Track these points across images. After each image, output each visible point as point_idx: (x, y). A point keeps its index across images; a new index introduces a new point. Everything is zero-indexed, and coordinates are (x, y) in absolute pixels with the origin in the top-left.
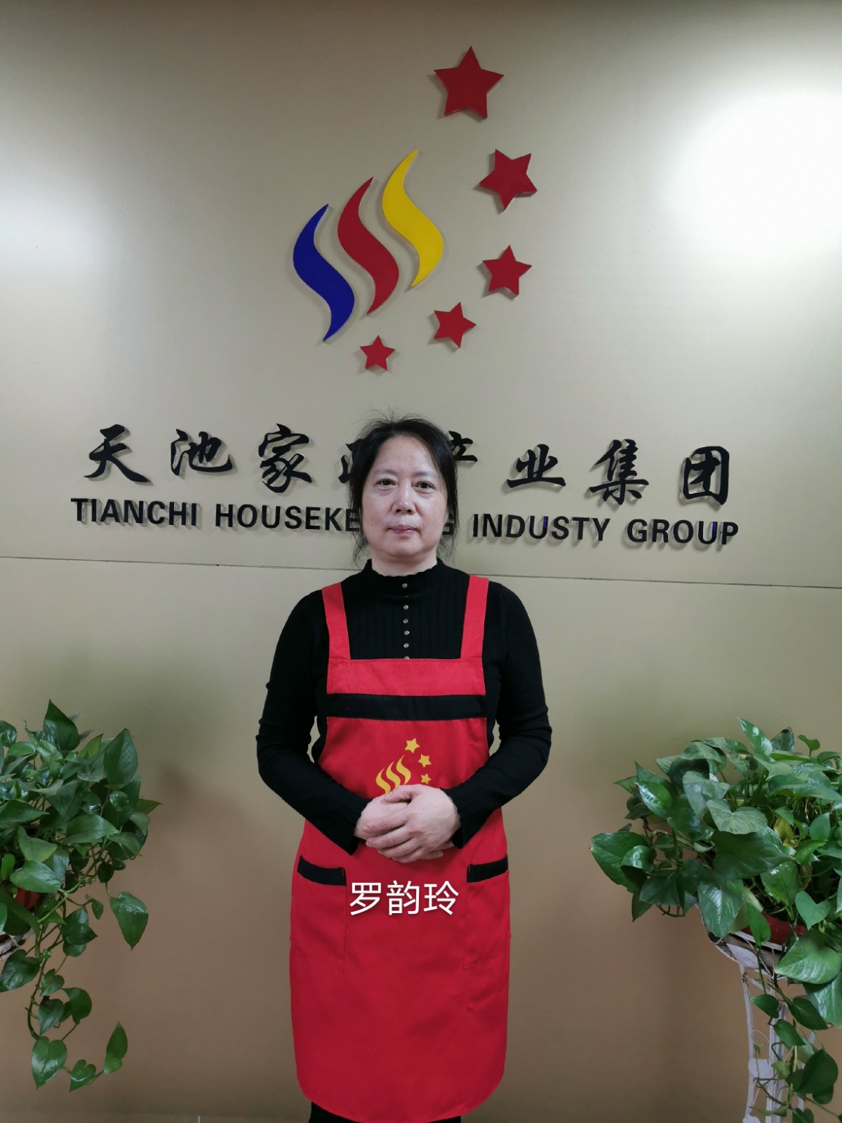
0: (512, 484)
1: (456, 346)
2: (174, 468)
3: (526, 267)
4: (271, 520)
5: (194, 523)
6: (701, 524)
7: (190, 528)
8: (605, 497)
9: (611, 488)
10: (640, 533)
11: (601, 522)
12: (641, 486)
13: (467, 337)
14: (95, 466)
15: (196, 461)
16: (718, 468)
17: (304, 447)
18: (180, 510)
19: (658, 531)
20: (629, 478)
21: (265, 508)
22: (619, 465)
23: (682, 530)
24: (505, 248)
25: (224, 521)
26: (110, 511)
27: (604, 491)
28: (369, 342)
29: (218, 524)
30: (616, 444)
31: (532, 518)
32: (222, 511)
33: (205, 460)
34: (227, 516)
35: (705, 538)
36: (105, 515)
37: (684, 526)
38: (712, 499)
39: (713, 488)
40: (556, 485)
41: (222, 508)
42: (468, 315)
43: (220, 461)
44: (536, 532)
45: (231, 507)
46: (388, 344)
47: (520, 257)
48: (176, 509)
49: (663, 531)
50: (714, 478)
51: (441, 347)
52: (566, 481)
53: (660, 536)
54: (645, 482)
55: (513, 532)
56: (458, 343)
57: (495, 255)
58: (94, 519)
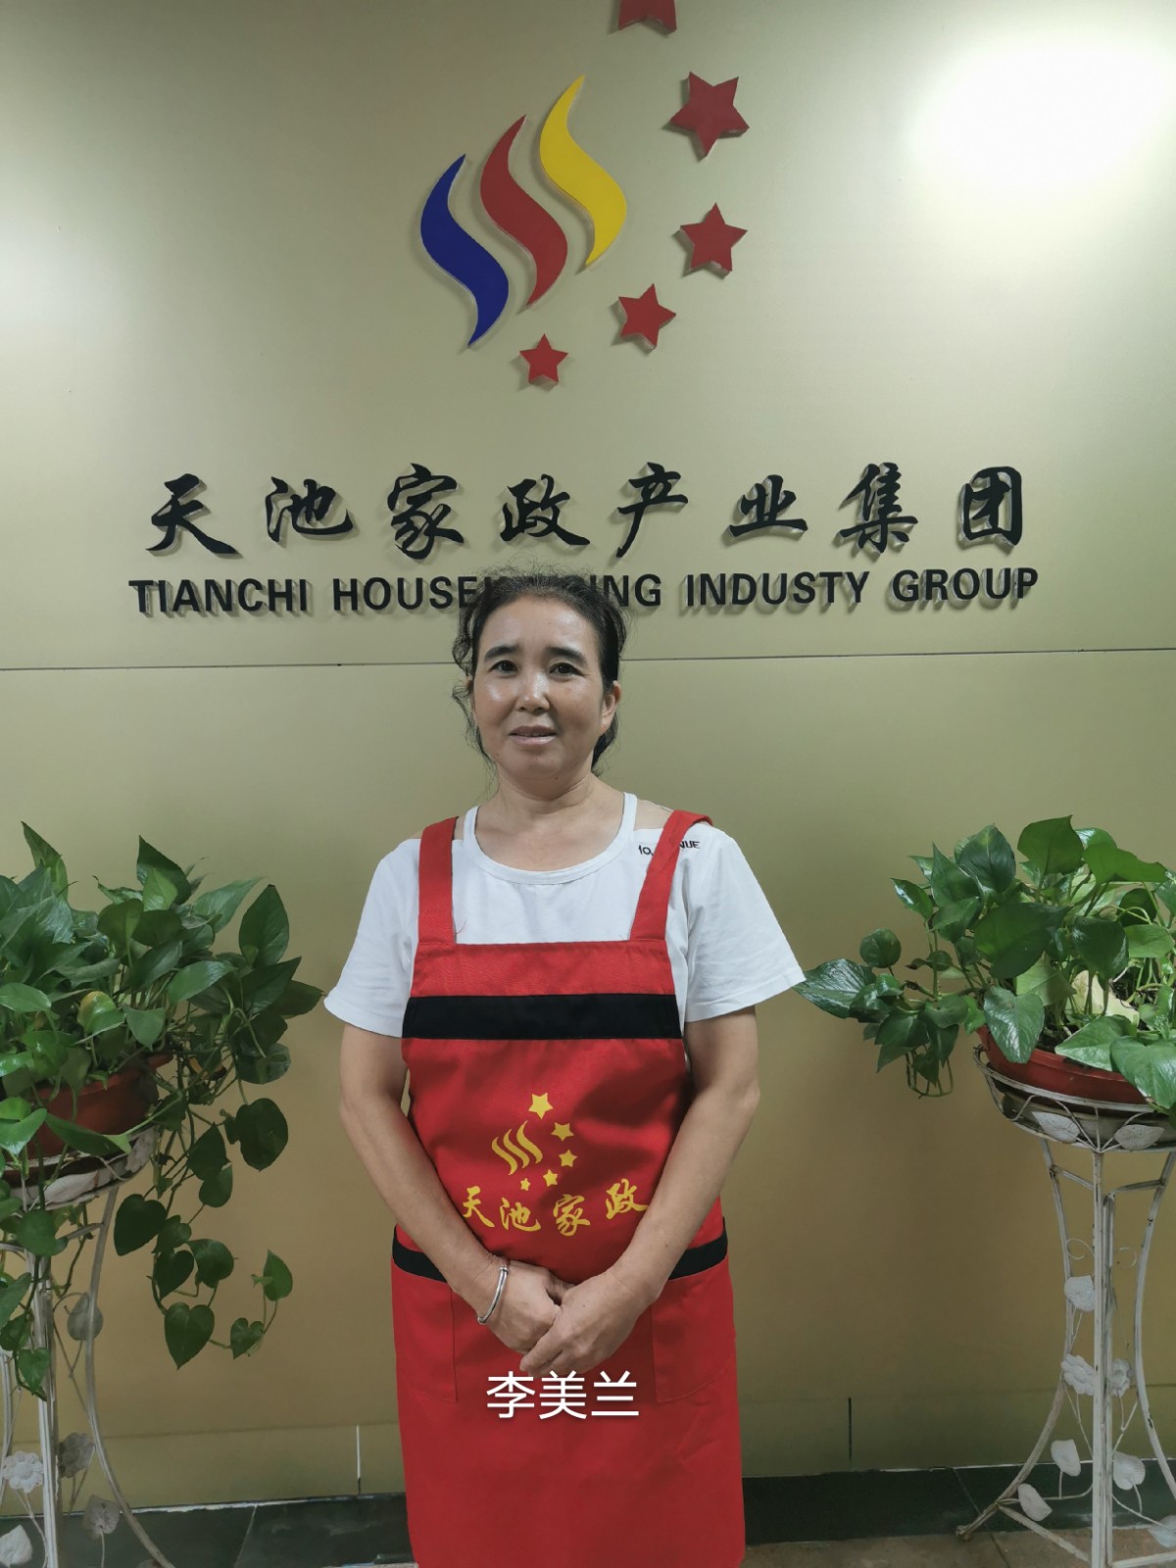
0: (736, 532)
1: (647, 344)
2: (272, 531)
3: (739, 233)
4: (410, 598)
5: (303, 607)
6: (989, 572)
7: (298, 615)
8: (861, 543)
9: (868, 531)
10: (910, 589)
11: (858, 576)
12: (906, 526)
13: (665, 333)
14: (159, 535)
15: (301, 522)
16: (1008, 495)
17: (450, 494)
18: (284, 590)
19: (934, 585)
20: (891, 515)
21: (401, 581)
22: (877, 498)
23: (965, 584)
24: (710, 208)
25: (346, 603)
26: (186, 596)
27: (858, 535)
28: (530, 344)
29: (337, 607)
30: (873, 470)
31: (766, 577)
32: (341, 590)
33: (314, 520)
34: (349, 595)
35: (997, 590)
36: (179, 601)
37: (967, 577)
38: (1002, 539)
39: (1003, 523)
40: (795, 531)
41: (341, 585)
42: (664, 301)
43: (335, 518)
44: (774, 592)
45: (354, 582)
46: (557, 345)
47: (730, 220)
48: (277, 590)
49: (940, 585)
50: (1003, 511)
51: (629, 349)
52: (808, 524)
53: (937, 592)
54: (912, 520)
55: (740, 598)
56: (653, 340)
57: (696, 217)
58: (163, 608)
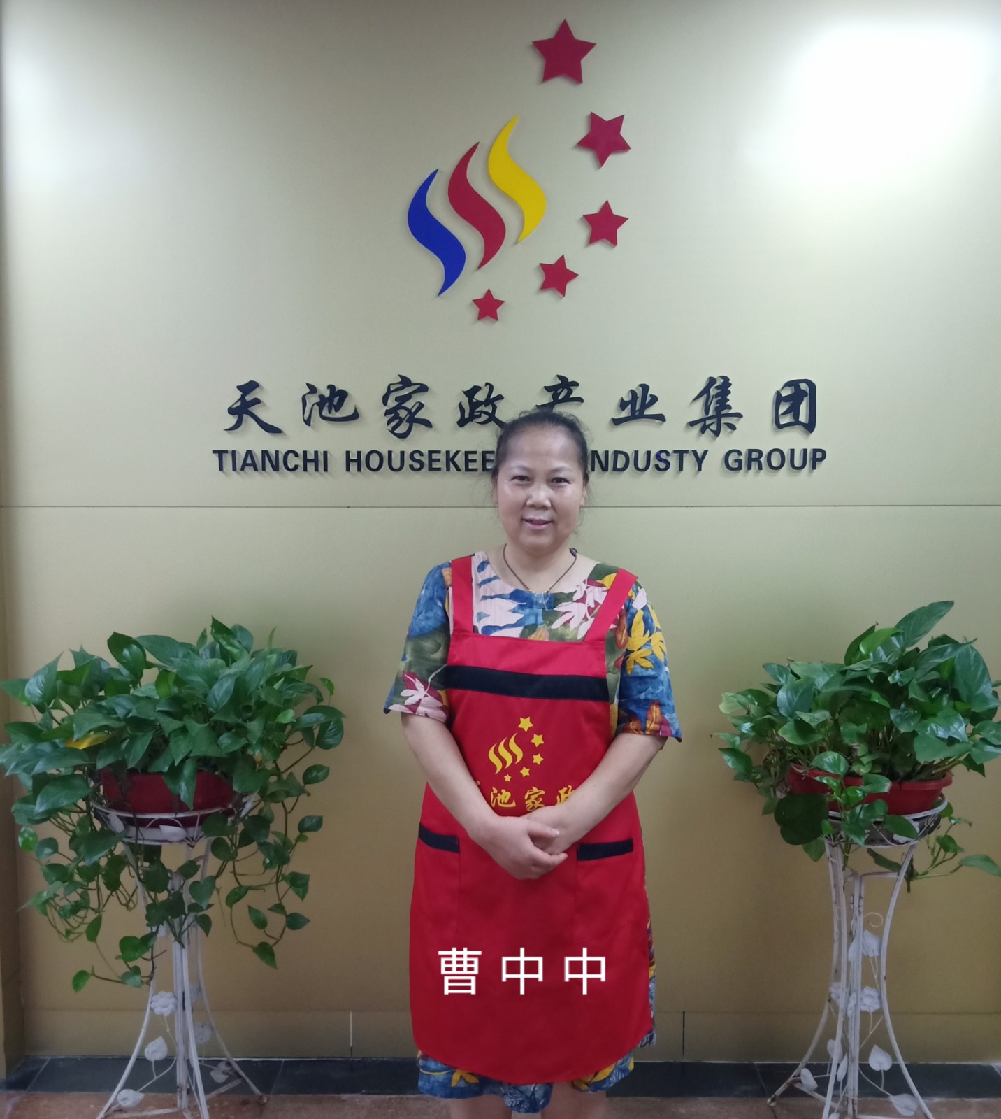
0: (617, 422)
1: (560, 295)
2: (306, 419)
3: (622, 220)
4: (396, 464)
5: (326, 469)
6: (792, 451)
7: (321, 474)
8: (703, 431)
9: (708, 422)
10: (736, 462)
11: (700, 453)
12: (736, 418)
13: (571, 286)
14: (233, 420)
15: (325, 412)
16: (806, 399)
17: (423, 395)
18: (313, 457)
19: (753, 459)
20: (724, 412)
21: (390, 453)
22: (715, 400)
23: (774, 458)
24: (604, 202)
25: (353, 467)
26: (249, 461)
27: (702, 425)
28: (480, 295)
29: (348, 469)
30: (712, 381)
31: (636, 453)
32: (351, 458)
33: (333, 411)
34: (356, 462)
35: (797, 463)
36: (245, 465)
37: (776, 454)
38: (801, 426)
39: (803, 417)
40: (657, 421)
41: (350, 455)
42: (570, 266)
43: (346, 410)
44: (641, 464)
45: (359, 453)
46: (497, 296)
47: (617, 211)
49: (758, 460)
50: (803, 407)
51: (549, 296)
52: (666, 418)
53: (754, 465)
54: (739, 415)
55: (619, 466)
56: (562, 291)
57: (594, 209)
58: (234, 469)
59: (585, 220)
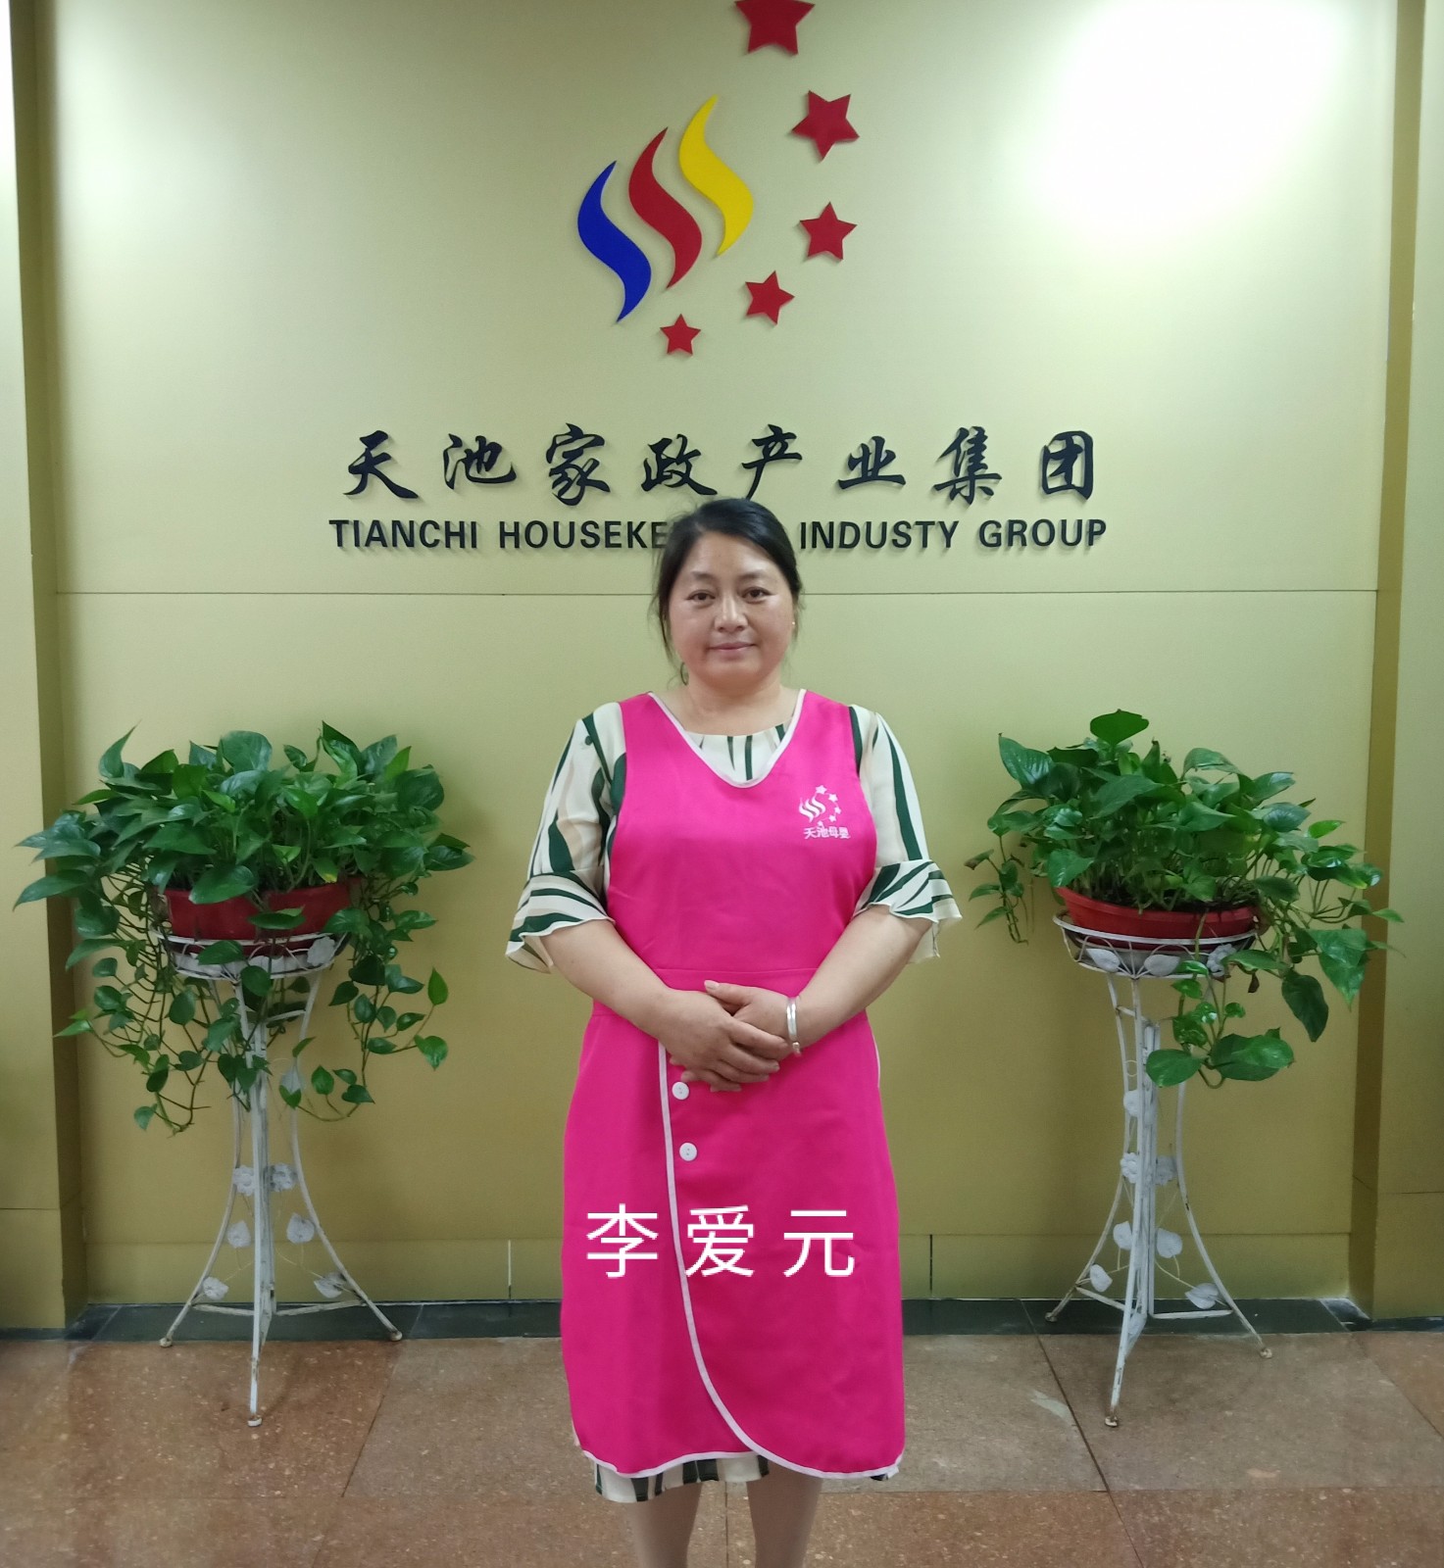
0: (844, 485)
1: (772, 322)
2: (449, 476)
3: (849, 227)
4: (564, 539)
5: (474, 545)
6: (1064, 522)
7: (468, 552)
8: (952, 496)
9: (958, 486)
10: (995, 537)
11: (948, 526)
12: (993, 481)
13: (785, 311)
14: (354, 481)
15: (473, 472)
16: (1082, 455)
17: (598, 450)
18: (458, 530)
19: (1015, 532)
20: (979, 472)
21: (556, 524)
22: (967, 457)
23: (1042, 531)
24: (825, 205)
25: (510, 542)
26: (376, 534)
27: (951, 488)
28: (670, 322)
29: (502, 545)
30: (963, 433)
31: (869, 524)
32: (507, 530)
33: (483, 470)
34: (512, 536)
35: (1070, 538)
36: (370, 538)
37: (1044, 527)
38: (1076, 492)
39: (1077, 479)
40: (896, 484)
41: (506, 526)
42: (783, 285)
43: (500, 469)
44: (875, 540)
45: (517, 525)
46: (691, 323)
47: (842, 216)
48: (452, 530)
49: (1021, 533)
50: (1078, 468)
51: (758, 324)
52: (906, 479)
53: (1016, 540)
54: (997, 477)
55: (847, 541)
56: (774, 317)
57: (814, 213)
58: (357, 544)
59: (801, 225)
